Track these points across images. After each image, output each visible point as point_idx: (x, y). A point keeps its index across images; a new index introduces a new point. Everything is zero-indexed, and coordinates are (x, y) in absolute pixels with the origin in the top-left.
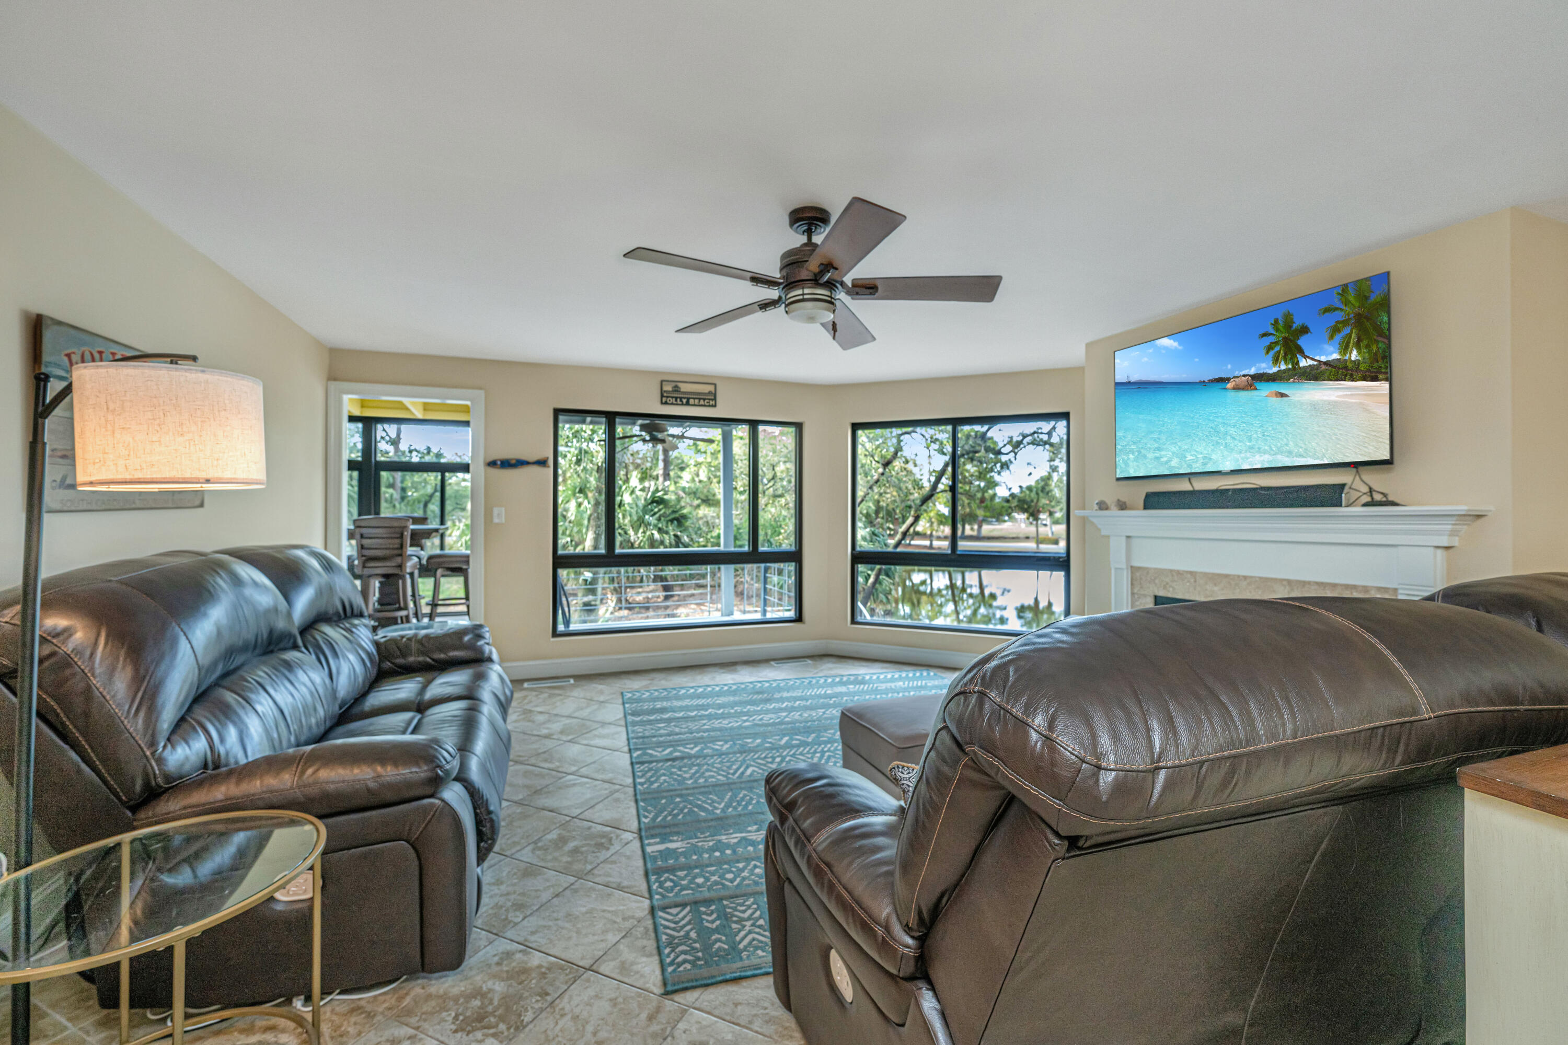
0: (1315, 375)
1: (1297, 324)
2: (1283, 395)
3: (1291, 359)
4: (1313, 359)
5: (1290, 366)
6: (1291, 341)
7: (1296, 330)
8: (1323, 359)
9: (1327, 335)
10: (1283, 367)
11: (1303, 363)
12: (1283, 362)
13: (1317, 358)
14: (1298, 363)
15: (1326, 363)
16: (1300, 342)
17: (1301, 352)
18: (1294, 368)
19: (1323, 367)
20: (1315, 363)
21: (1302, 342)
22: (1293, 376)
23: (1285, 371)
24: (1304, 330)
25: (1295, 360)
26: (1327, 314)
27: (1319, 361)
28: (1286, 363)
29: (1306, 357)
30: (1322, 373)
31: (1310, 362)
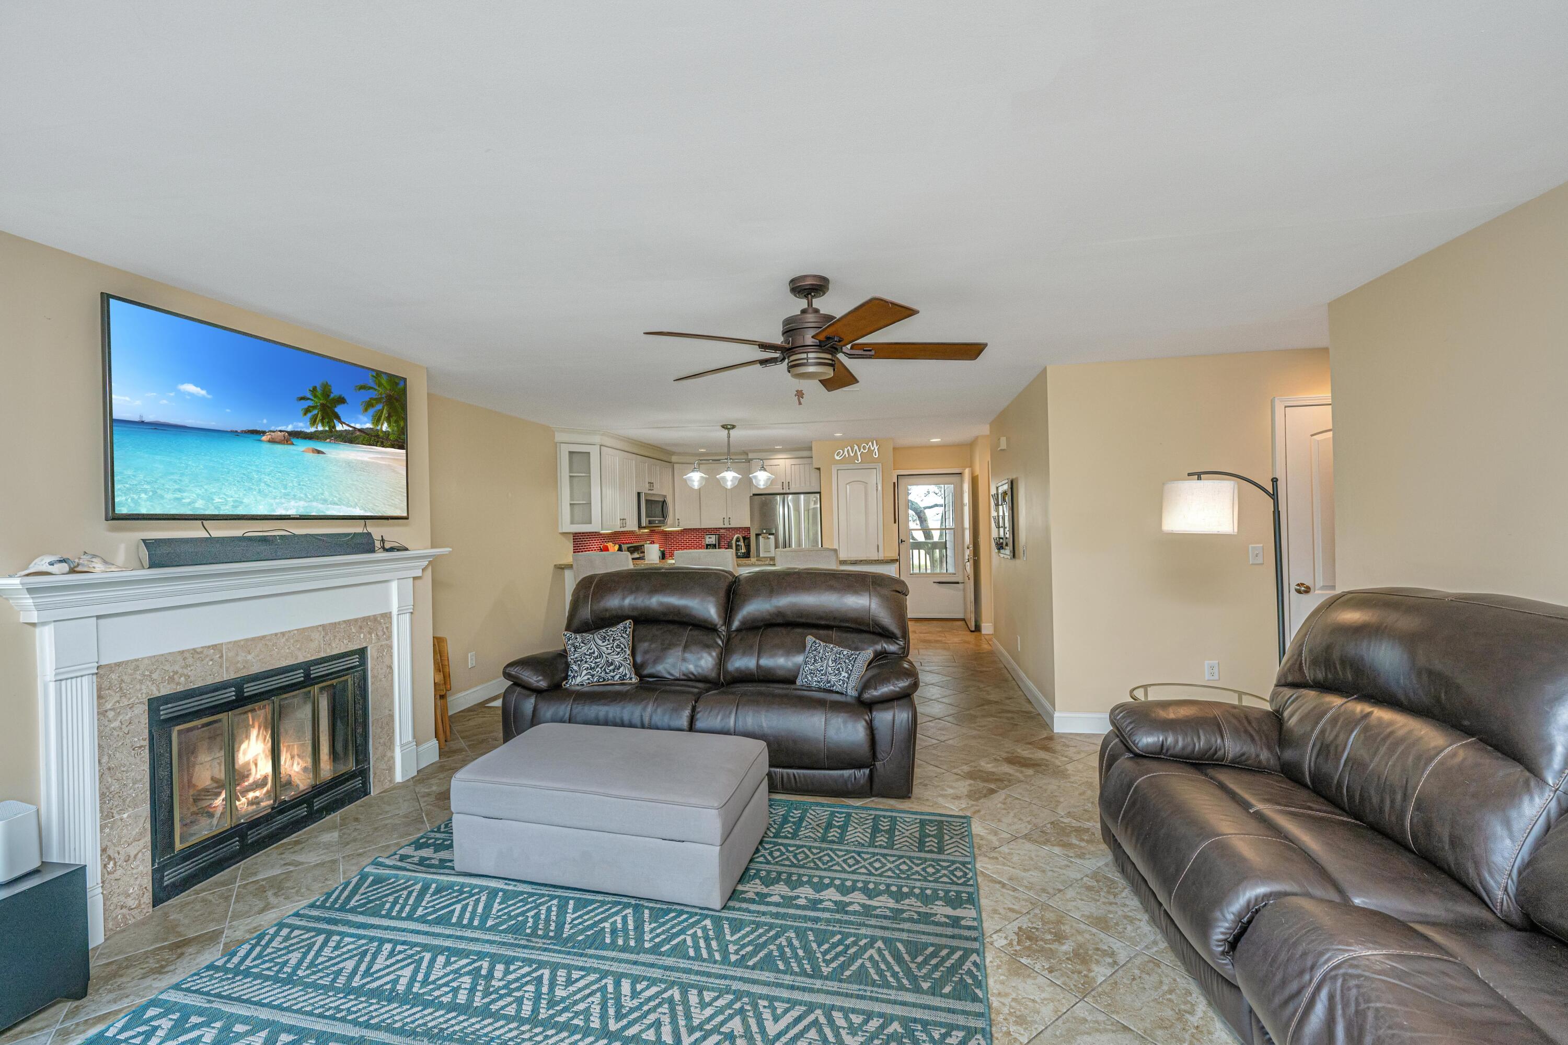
0: (351, 438)
1: (335, 394)
2: (319, 452)
3: (328, 422)
4: (348, 425)
5: (327, 429)
6: (329, 407)
7: (333, 399)
8: (358, 426)
9: (362, 408)
10: (320, 428)
11: (339, 427)
12: (320, 424)
13: (353, 425)
14: (334, 427)
15: (360, 430)
16: (336, 410)
17: (338, 418)
18: (331, 431)
19: (358, 433)
20: (351, 429)
21: (339, 409)
22: (330, 437)
23: (322, 432)
24: (341, 400)
25: (332, 424)
26: (362, 391)
27: (355, 428)
28: (323, 425)
29: (342, 423)
30: (357, 438)
31: (346, 428)
